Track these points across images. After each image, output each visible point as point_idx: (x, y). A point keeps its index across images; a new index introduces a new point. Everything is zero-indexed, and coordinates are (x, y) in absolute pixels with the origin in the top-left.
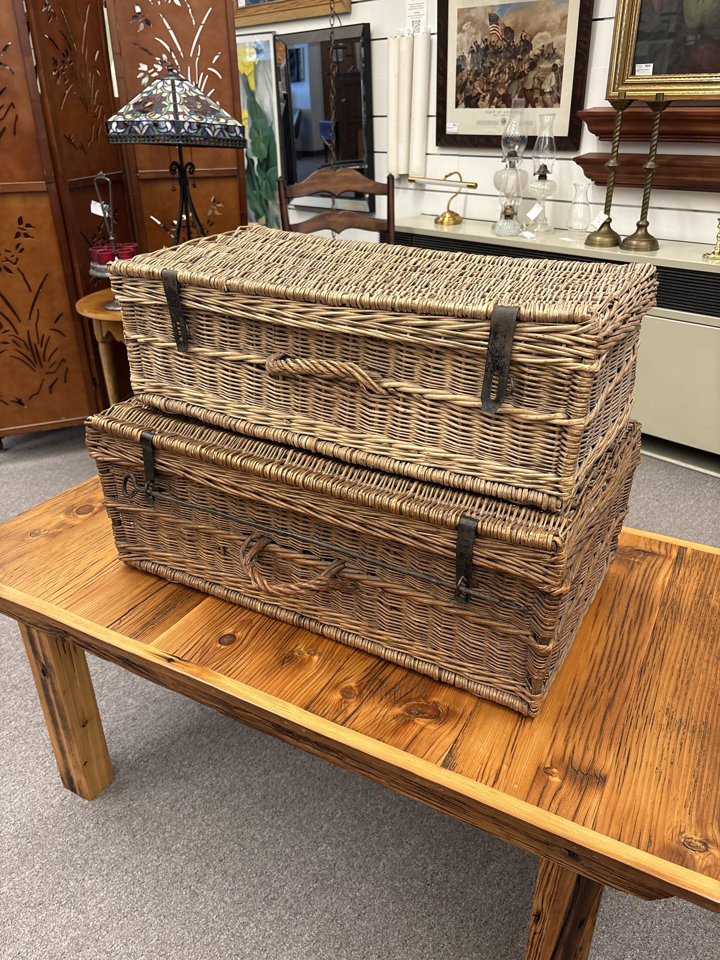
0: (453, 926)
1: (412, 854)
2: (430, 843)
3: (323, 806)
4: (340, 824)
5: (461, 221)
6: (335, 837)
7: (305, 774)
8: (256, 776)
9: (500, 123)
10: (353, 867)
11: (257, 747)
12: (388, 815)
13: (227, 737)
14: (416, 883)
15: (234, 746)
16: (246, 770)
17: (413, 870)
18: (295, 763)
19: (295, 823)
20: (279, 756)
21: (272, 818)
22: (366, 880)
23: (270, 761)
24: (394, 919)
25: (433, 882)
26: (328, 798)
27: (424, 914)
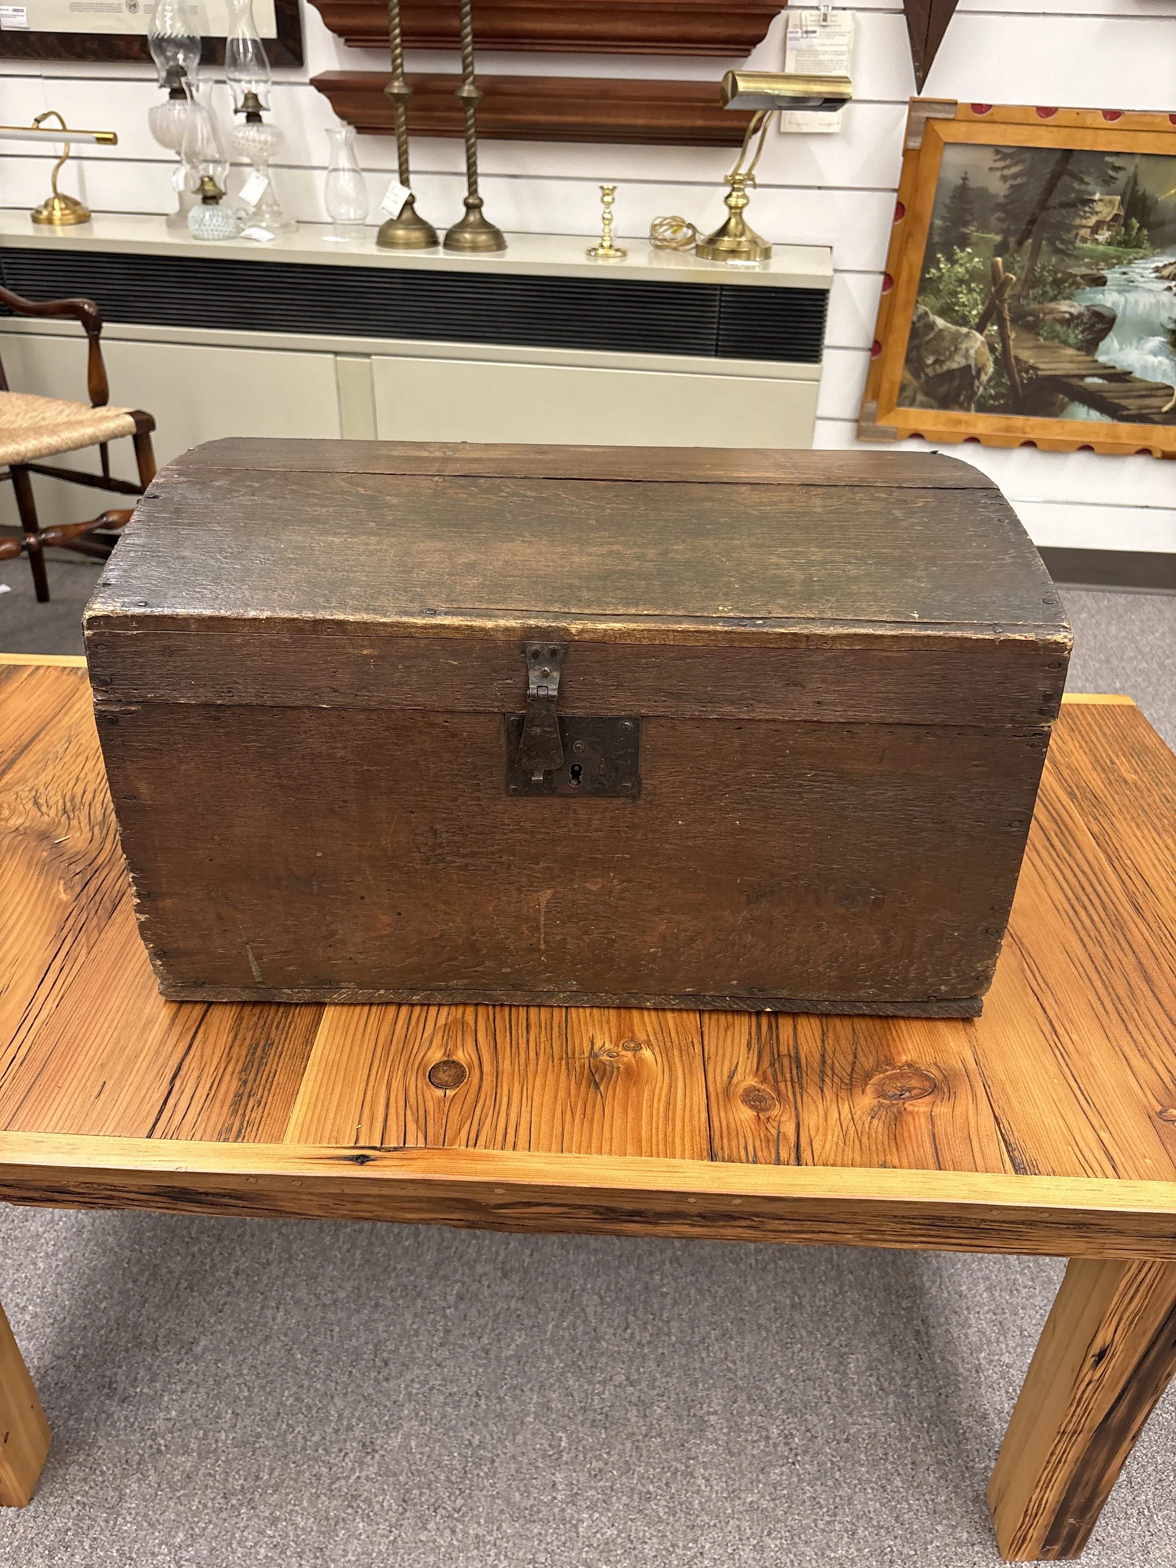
0: (878, 1505)
1: (730, 1428)
2: (742, 1389)
3: (525, 1444)
4: (581, 1457)
5: (89, 216)
6: (591, 1488)
7: (445, 1404)
8: (353, 1470)
9: (124, 8)
10: (661, 1521)
11: (309, 1408)
12: (644, 1385)
13: (226, 1426)
14: (774, 1475)
15: (259, 1436)
16: (325, 1470)
17: (753, 1456)
18: (410, 1394)
19: (502, 1512)
20: (367, 1398)
21: (453, 1532)
22: (702, 1528)
23: (359, 1420)
24: (792, 1561)
25: (797, 1455)
26: (522, 1423)
27: (827, 1518)
